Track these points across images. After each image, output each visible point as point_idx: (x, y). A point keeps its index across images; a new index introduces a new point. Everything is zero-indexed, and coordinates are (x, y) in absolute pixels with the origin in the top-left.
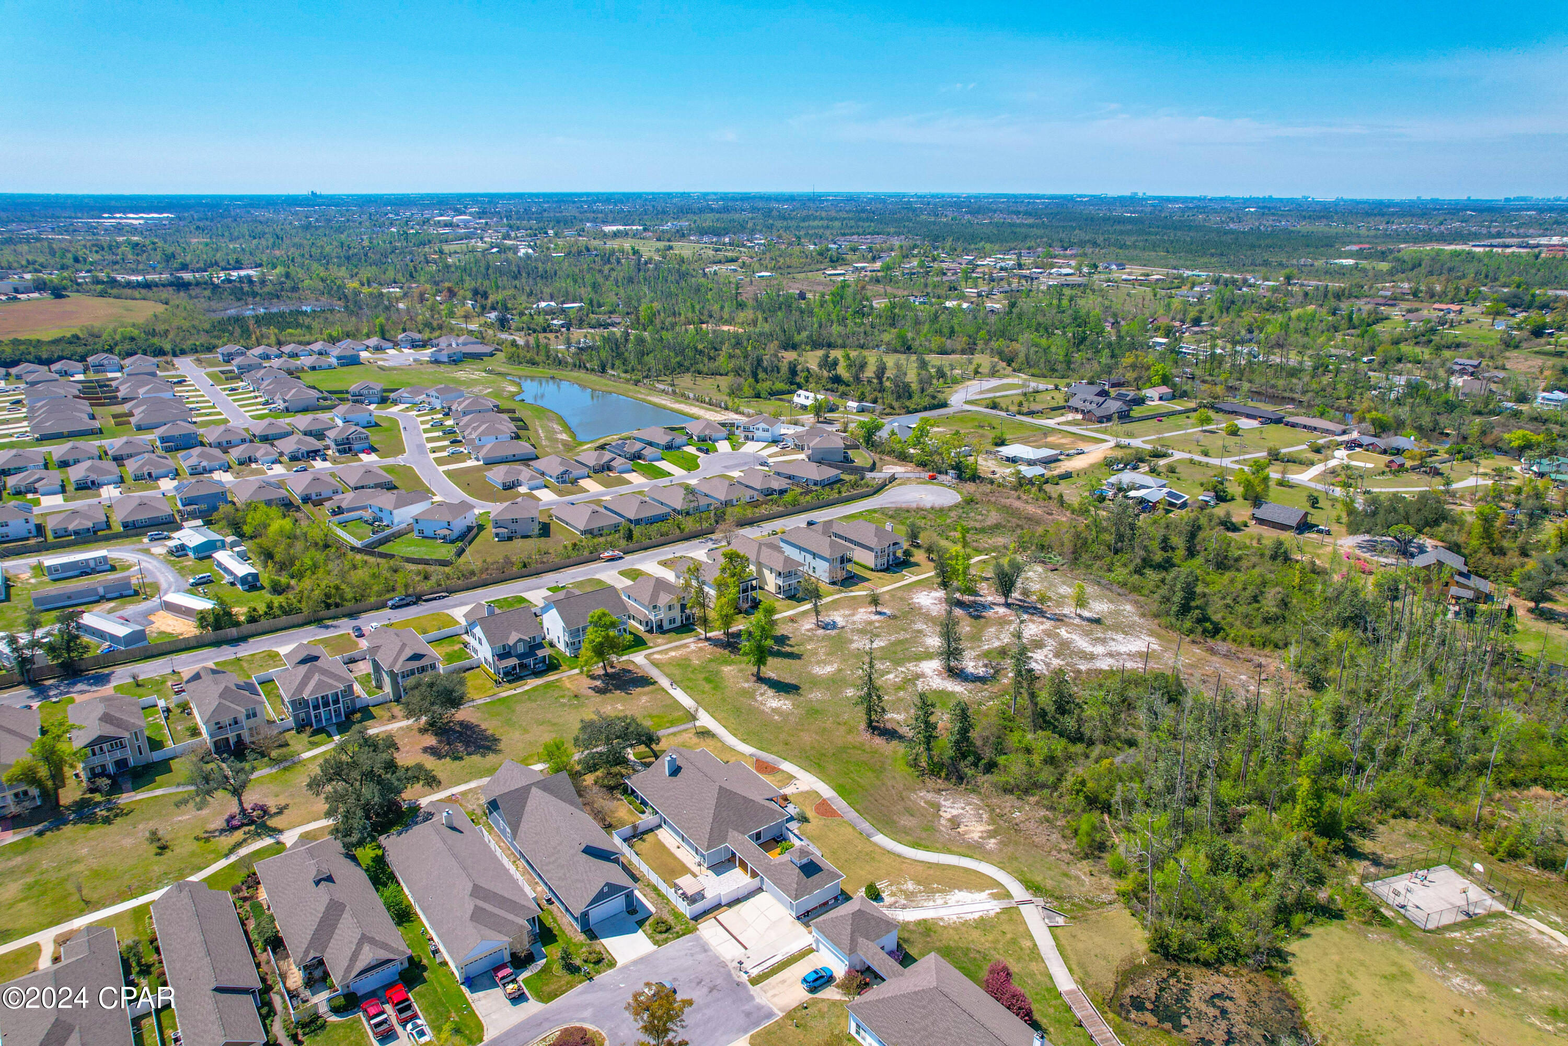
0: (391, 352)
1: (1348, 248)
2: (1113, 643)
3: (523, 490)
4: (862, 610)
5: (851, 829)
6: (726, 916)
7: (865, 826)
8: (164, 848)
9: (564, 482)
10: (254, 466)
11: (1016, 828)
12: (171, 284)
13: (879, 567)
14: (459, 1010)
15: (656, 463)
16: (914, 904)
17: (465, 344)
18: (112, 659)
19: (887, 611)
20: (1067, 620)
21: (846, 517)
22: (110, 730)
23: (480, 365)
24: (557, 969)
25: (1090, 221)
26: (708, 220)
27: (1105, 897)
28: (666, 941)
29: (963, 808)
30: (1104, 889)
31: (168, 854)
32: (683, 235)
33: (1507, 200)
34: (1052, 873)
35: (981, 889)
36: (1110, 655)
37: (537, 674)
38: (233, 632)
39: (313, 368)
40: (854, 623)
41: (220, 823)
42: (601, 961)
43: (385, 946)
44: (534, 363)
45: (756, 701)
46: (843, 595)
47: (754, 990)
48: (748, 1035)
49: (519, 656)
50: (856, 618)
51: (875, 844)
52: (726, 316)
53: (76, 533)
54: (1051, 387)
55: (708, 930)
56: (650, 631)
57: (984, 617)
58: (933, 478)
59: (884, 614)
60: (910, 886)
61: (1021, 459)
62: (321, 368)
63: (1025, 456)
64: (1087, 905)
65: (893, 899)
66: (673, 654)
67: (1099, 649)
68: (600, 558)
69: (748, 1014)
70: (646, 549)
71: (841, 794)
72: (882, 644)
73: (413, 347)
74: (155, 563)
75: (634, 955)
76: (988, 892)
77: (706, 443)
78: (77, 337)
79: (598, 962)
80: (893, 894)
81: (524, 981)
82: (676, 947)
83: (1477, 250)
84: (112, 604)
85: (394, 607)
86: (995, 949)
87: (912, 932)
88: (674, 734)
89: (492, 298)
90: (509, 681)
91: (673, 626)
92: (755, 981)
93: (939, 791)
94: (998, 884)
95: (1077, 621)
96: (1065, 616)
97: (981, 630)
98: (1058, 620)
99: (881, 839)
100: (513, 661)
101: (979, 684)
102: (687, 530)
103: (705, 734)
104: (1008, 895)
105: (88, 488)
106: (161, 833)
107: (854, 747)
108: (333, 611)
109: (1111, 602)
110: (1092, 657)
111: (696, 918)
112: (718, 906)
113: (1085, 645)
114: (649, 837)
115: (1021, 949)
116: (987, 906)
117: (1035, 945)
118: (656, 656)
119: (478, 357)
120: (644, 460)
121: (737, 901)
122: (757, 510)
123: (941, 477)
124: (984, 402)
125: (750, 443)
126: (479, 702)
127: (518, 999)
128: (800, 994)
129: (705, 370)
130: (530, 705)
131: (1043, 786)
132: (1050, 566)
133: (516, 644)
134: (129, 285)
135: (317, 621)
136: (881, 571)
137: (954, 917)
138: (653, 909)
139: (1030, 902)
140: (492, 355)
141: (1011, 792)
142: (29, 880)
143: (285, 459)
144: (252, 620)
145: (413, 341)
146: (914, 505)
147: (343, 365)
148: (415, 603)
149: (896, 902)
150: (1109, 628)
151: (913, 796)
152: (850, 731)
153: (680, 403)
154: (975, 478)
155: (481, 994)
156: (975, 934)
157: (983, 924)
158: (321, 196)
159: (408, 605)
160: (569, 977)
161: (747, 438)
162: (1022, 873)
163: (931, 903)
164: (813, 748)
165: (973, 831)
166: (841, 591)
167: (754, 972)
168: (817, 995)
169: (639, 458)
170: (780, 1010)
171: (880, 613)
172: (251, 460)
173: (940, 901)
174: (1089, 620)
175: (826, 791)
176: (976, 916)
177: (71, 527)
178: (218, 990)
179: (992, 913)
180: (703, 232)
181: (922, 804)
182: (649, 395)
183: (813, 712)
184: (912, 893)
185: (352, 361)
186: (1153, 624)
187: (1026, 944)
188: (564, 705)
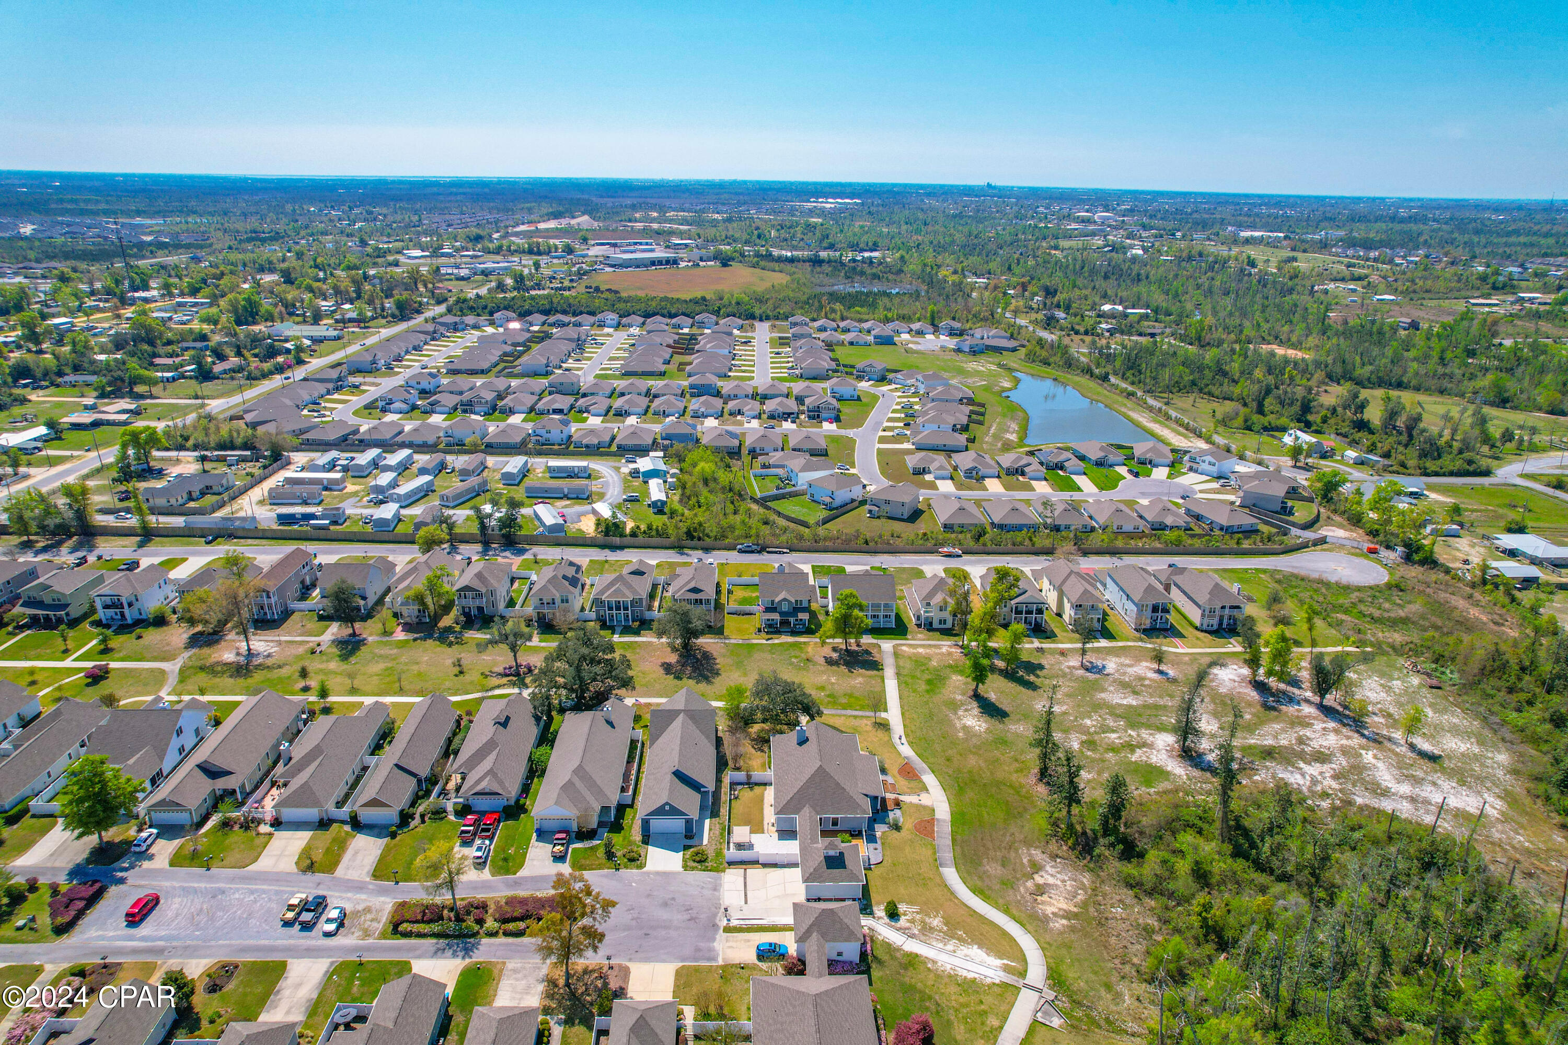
0: (930, 337)
2: (1430, 788)
3: (928, 477)
4: (1145, 664)
5: (930, 852)
6: (753, 872)
7: (947, 855)
8: (461, 672)
9: (971, 478)
10: (739, 417)
11: (1102, 921)
12: (810, 260)
13: (1205, 627)
14: (519, 847)
15: (1073, 477)
16: (923, 938)
17: (993, 337)
18: (534, 541)
19: (1171, 673)
20: (1388, 744)
21: (1225, 570)
22: (476, 584)
23: (997, 358)
24: (601, 852)
26: (1374, 232)
27: (1132, 1026)
28: (693, 869)
29: (1063, 881)
30: (1138, 1019)
31: (461, 677)
32: (1326, 246)
34: (1093, 977)
35: (1000, 955)
36: (1413, 800)
37: (794, 633)
38: (617, 540)
39: (851, 343)
40: (1124, 674)
41: (500, 669)
42: (635, 860)
43: (501, 783)
44: (1046, 363)
45: (956, 714)
46: (1140, 644)
47: (721, 935)
48: (681, 964)
49: (781, 614)
50: (1130, 670)
51: (940, 875)
52: (1294, 339)
53: (587, 446)
55: (732, 878)
56: (919, 626)
57: (1279, 711)
58: (1373, 551)
59: (1167, 674)
60: (936, 922)
61: (1524, 554)
62: (858, 344)
63: (1530, 551)
64: (1102, 1023)
65: (908, 925)
66: (921, 650)
67: (1405, 789)
68: (937, 552)
69: (698, 950)
70: (988, 553)
71: (954, 822)
72: (1134, 703)
73: (950, 335)
74: (616, 478)
75: (661, 868)
76: (1005, 962)
77: (1141, 467)
78: (704, 299)
79: (632, 860)
80: (912, 921)
81: (574, 849)
82: (699, 877)
84: (568, 502)
85: (741, 551)
86: (957, 1010)
87: (893, 958)
88: (855, 717)
89: (1061, 297)
90: (767, 633)
91: (943, 626)
92: (728, 930)
93: (1054, 857)
94: (1024, 960)
95: (1403, 750)
96: (1390, 739)
97: (1261, 723)
98: (1375, 741)
99: (951, 875)
100: (776, 617)
101: (1208, 775)
103: (884, 726)
104: (1023, 974)
105: (621, 415)
106: (463, 662)
107: (1011, 786)
108: (695, 542)
109: (1481, 742)
110: (1385, 793)
111: (731, 864)
112: (755, 862)
113: (1387, 777)
114: (757, 790)
115: (983, 1023)
116: (990, 973)
117: (1001, 1028)
118: (904, 648)
119: (998, 350)
120: (1065, 471)
121: (775, 865)
122: (1132, 542)
123: (1384, 553)
124: (1545, 479)
125: (1192, 474)
126: (732, 641)
127: (559, 858)
128: (750, 956)
129: (1217, 393)
130: (769, 656)
131: (1171, 895)
132: (1434, 682)
133: (780, 602)
134: (780, 259)
135: (679, 548)
136: (1206, 631)
137: (949, 967)
138: (705, 841)
139: (1040, 991)
140: (1014, 350)
141: (1131, 887)
142: (390, 665)
143: (764, 416)
144: (634, 534)
145: (952, 329)
146: (1315, 575)
147: (877, 344)
148: (759, 552)
149: (908, 929)
150: (1443, 770)
151: (1023, 850)
152: (1020, 770)
153: (1155, 421)
154: (1430, 562)
155: (541, 844)
156: (953, 989)
157: (971, 986)
158: (995, 188)
159: (752, 552)
160: (604, 861)
161: (1191, 469)
162: (1060, 961)
163: (941, 945)
164: (970, 772)
165: (1050, 904)
166: (1141, 640)
167: (734, 923)
168: (760, 964)
169: (1062, 468)
170: (724, 959)
172: (740, 412)
173: (950, 947)
174: (1423, 754)
175: (943, 811)
176: (970, 975)
177: (584, 442)
178: (397, 765)
179: (989, 981)
180: (1351, 243)
181: (1025, 861)
182: (1133, 410)
183: (1002, 742)
184: (931, 928)
185: (886, 341)
186: (1519, 788)
187: (993, 1022)
188: (792, 664)
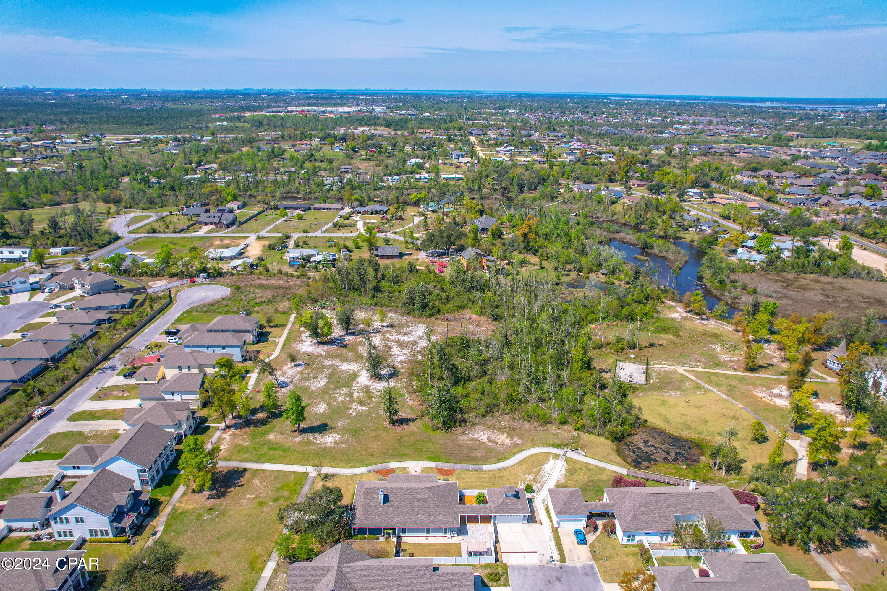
1: (213, 116)
2: (412, 333)
5: (469, 472)
7: (471, 466)
16: (542, 483)
20: (382, 330)
25: (28, 107)
27: (574, 434)
28: (506, 581)
29: (484, 434)
33: (245, 89)
34: (551, 437)
36: (419, 338)
45: (318, 444)
47: (569, 564)
48: (602, 581)
49: (132, 510)
51: (489, 471)
54: (168, 213)
57: (347, 345)
58: (193, 282)
64: (576, 440)
65: (535, 487)
66: (223, 447)
67: (411, 338)
72: (325, 380)
76: (549, 459)
82: (514, 579)
83: (268, 114)
92: (562, 561)
94: (546, 454)
95: (386, 329)
98: (379, 332)
99: (486, 467)
101: (395, 377)
102: (82, 369)
104: (556, 455)
110: (414, 343)
111: (497, 560)
113: (404, 338)
116: (560, 464)
123: (198, 280)
124: (140, 231)
133: (127, 501)
137: (560, 476)
139: (565, 452)
150: (401, 327)
151: (461, 442)
152: (386, 431)
157: (570, 471)
162: (545, 444)
164: (386, 449)
165: (504, 440)
167: (556, 558)
168: (588, 544)
171: (298, 365)
173: (546, 475)
175: (429, 464)
176: (563, 470)
179: (565, 465)
181: (469, 442)
186: (412, 318)
187: (592, 467)
188: (212, 520)
